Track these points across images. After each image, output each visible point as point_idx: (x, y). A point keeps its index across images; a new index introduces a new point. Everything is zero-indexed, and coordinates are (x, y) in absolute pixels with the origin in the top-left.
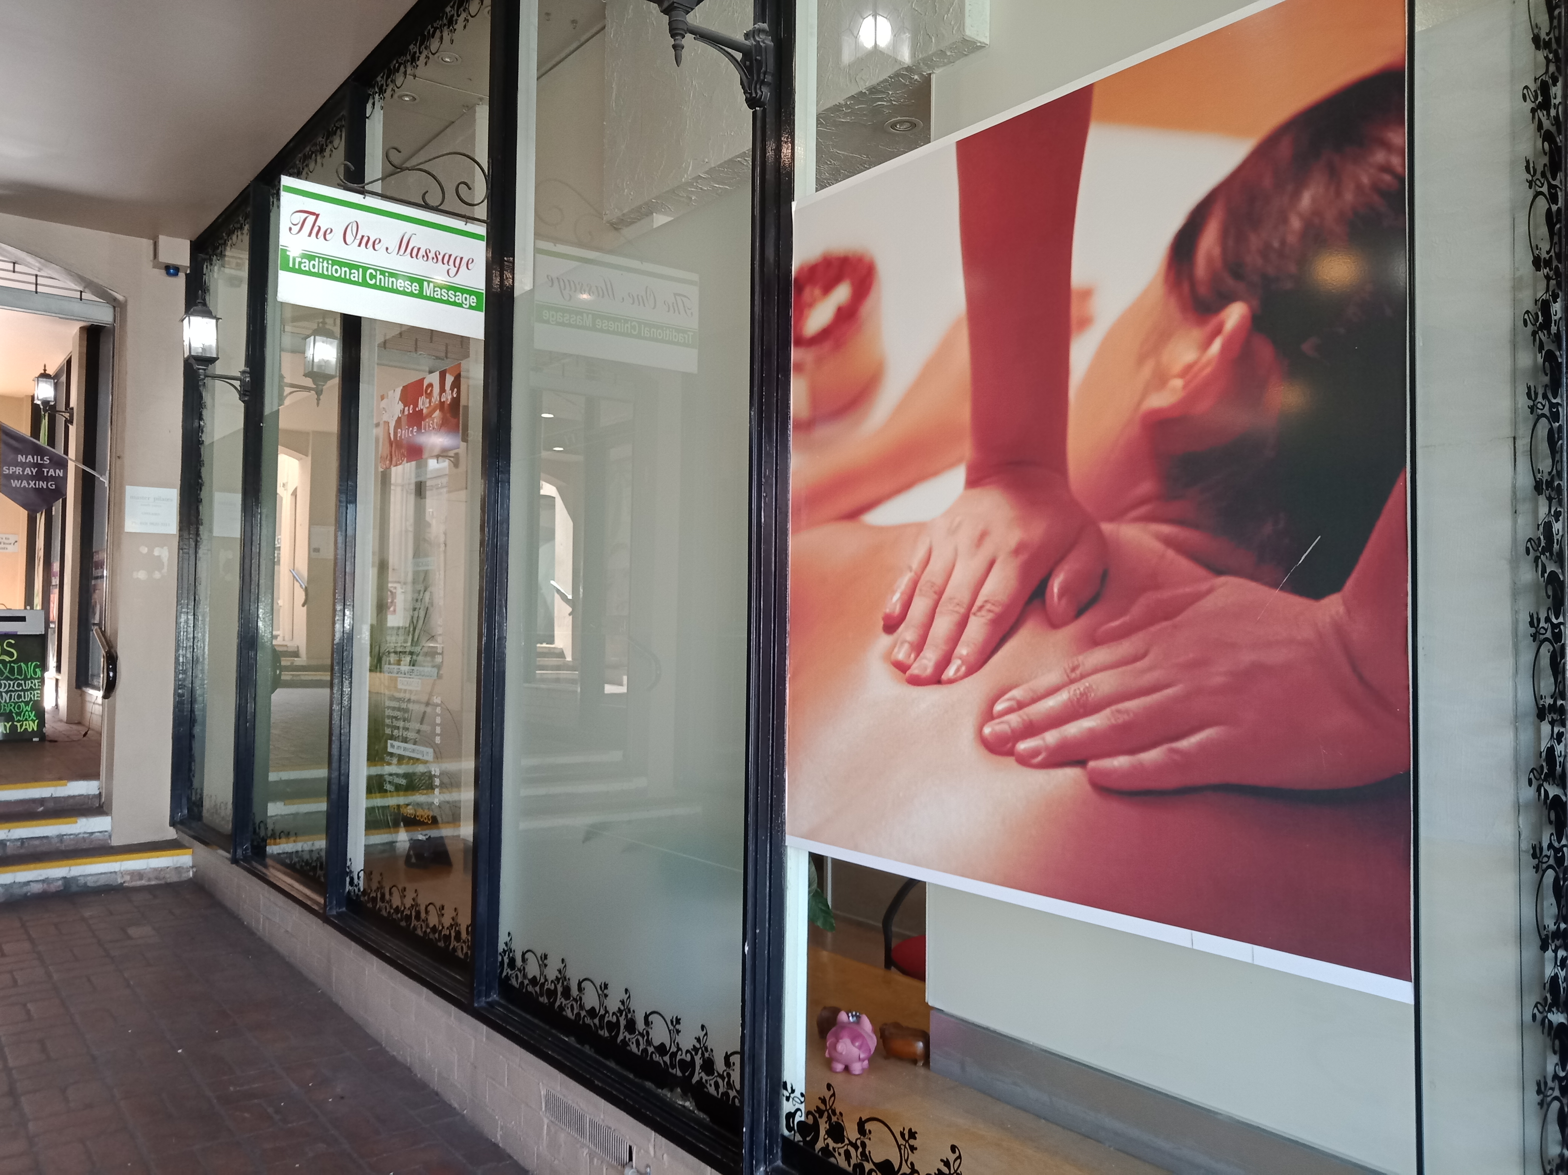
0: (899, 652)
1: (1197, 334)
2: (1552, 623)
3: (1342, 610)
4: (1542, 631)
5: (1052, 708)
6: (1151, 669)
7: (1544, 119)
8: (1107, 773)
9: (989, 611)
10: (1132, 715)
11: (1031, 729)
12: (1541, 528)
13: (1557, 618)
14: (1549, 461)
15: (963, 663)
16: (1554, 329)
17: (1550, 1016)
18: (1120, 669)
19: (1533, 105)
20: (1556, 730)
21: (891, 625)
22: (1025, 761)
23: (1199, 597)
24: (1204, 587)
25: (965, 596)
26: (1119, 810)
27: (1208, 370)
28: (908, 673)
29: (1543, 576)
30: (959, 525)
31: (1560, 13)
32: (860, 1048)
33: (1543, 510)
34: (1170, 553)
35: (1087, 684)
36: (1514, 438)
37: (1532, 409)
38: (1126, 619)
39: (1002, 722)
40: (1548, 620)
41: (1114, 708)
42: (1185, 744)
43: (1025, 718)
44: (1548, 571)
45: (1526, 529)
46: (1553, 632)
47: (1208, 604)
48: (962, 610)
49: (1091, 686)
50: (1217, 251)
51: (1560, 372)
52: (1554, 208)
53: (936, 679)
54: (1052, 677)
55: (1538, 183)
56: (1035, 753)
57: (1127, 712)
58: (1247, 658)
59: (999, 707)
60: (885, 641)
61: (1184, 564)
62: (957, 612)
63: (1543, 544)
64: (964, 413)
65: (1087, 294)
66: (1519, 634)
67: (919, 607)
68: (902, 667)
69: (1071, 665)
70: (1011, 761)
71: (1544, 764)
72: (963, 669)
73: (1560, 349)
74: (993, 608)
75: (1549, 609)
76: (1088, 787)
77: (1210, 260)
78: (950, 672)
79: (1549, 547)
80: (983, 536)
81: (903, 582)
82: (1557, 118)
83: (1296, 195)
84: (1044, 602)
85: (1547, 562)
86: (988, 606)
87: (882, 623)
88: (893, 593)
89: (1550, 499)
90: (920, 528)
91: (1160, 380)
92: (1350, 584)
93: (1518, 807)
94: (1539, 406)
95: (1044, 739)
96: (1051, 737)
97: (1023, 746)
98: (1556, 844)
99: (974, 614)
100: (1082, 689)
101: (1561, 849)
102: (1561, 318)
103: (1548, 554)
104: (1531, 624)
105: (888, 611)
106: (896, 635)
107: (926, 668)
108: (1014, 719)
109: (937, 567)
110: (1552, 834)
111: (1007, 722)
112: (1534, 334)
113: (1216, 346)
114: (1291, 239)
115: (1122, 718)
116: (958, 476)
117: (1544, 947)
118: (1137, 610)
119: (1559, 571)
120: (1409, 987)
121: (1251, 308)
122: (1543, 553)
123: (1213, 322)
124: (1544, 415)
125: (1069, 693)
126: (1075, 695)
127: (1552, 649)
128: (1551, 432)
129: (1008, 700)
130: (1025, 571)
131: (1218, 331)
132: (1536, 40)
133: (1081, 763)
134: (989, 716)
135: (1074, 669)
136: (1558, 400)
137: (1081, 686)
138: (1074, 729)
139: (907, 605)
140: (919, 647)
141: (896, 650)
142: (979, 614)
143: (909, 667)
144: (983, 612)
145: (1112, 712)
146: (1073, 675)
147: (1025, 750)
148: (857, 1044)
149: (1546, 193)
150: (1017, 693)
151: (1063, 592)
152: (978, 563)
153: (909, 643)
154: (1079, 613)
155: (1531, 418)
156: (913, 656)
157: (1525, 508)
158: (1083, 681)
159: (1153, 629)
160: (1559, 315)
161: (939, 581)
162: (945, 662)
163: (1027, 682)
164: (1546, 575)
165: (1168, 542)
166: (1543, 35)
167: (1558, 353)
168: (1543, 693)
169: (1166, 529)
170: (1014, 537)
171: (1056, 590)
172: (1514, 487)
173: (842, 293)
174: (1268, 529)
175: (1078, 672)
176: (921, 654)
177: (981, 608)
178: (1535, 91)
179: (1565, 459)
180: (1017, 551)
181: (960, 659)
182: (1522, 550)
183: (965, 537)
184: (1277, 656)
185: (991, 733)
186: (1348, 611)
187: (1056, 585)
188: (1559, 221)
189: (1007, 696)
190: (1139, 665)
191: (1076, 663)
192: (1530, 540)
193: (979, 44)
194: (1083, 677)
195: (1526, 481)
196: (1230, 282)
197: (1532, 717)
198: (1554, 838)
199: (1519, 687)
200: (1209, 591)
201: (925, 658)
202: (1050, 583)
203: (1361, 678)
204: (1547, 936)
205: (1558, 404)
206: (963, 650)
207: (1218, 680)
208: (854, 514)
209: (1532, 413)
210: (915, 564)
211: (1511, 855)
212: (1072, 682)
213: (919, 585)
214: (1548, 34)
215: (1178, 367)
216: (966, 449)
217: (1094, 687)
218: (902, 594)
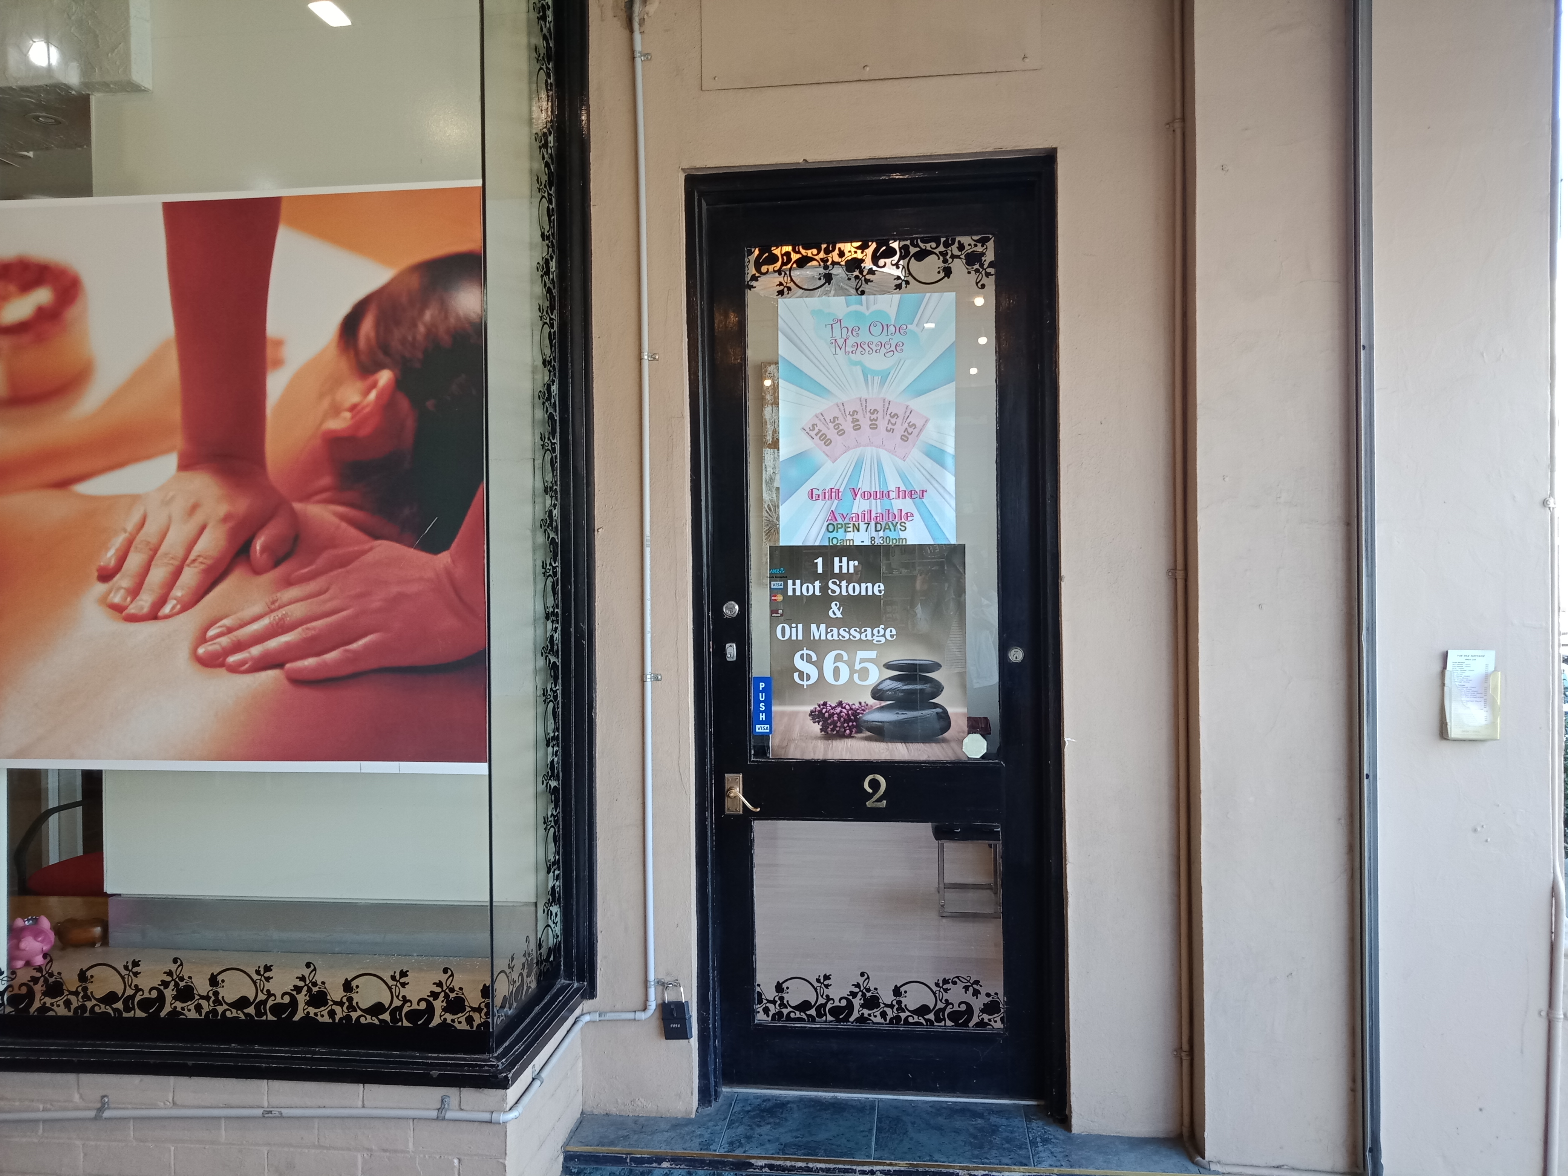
0: (115, 596)
1: (360, 385)
2: (552, 566)
3: (449, 560)
4: (548, 571)
5: (256, 630)
6: (331, 599)
7: (547, 281)
8: (300, 670)
9: (202, 563)
10: (317, 630)
11: (239, 647)
12: (547, 513)
13: (555, 563)
14: (551, 475)
15: (178, 602)
16: (553, 401)
17: (550, 782)
18: (309, 601)
19: (541, 273)
20: (554, 626)
21: (106, 576)
22: (235, 669)
23: (364, 553)
24: (367, 546)
25: (180, 552)
26: (309, 694)
27: (368, 410)
28: (124, 613)
29: (548, 540)
30: (173, 498)
31: (554, 219)
32: (42, 942)
33: (548, 502)
34: (344, 525)
35: (284, 612)
36: (534, 459)
37: (543, 446)
38: (313, 567)
39: (215, 644)
40: (551, 564)
41: (304, 627)
42: (354, 646)
43: (234, 639)
44: (551, 537)
45: (540, 515)
46: (553, 571)
47: (369, 557)
48: (177, 563)
49: (287, 613)
50: (372, 334)
51: (556, 423)
52: (552, 331)
53: (153, 615)
54: (257, 609)
55: (544, 317)
56: (243, 662)
57: (314, 629)
58: (395, 590)
59: (211, 633)
60: (100, 588)
61: (353, 532)
62: (172, 564)
63: (548, 522)
64: (176, 413)
65: (279, 343)
66: (537, 572)
67: (134, 561)
68: (118, 609)
69: (271, 600)
70: (223, 671)
71: (549, 645)
72: (179, 607)
73: (556, 412)
74: (205, 561)
75: (551, 558)
76: (286, 682)
77: (368, 339)
78: (167, 609)
79: (551, 524)
80: (194, 508)
81: (118, 541)
82: (553, 279)
83: (421, 312)
84: (248, 557)
85: (550, 532)
86: (201, 560)
87: (96, 574)
88: (108, 549)
89: (551, 497)
90: (135, 499)
91: (335, 410)
92: (454, 545)
93: (536, 672)
94: (546, 444)
95: (249, 653)
96: (256, 651)
97: (232, 659)
98: (554, 689)
99: (188, 566)
100: (280, 616)
101: (556, 691)
102: (556, 394)
103: (550, 528)
104: (543, 567)
105: (102, 564)
106: (111, 583)
107: (142, 608)
108: (225, 641)
109: (151, 530)
110: (552, 683)
111: (219, 644)
112: (544, 403)
113: (373, 395)
114: (420, 337)
115: (310, 633)
116: (169, 463)
117: (548, 745)
118: (321, 561)
119: (556, 537)
120: (486, 765)
121: (395, 375)
122: (548, 527)
123: (371, 380)
124: (548, 450)
125: (270, 619)
126: (274, 620)
127: (552, 580)
128: (552, 458)
129: (221, 627)
130: (233, 534)
131: (374, 385)
132: (543, 235)
133: (280, 665)
134: (202, 639)
135: (273, 603)
136: (555, 441)
137: (279, 614)
138: (273, 644)
139: (122, 559)
140: (135, 592)
141: (112, 595)
142: (192, 565)
143: (126, 608)
144: (196, 564)
145: (303, 630)
146: (273, 607)
147: (233, 662)
148: (40, 939)
149: (549, 323)
150: (227, 622)
151: (264, 549)
152: (191, 527)
153: (125, 589)
154: (276, 564)
155: (542, 452)
156: (129, 599)
157: (539, 500)
158: (281, 610)
159: (335, 573)
160: (555, 392)
161: (154, 540)
162: (162, 601)
163: (235, 613)
164: (550, 539)
165: (343, 517)
166: (546, 233)
167: (554, 414)
168: (548, 605)
169: (341, 509)
170: (223, 509)
171: (258, 548)
172: (534, 488)
173: (42, 296)
174: (407, 511)
175: (277, 604)
176: (138, 598)
177: (194, 561)
178: (543, 265)
179: (558, 474)
180: (226, 519)
181: (175, 599)
182: (538, 524)
183: (178, 508)
184: (413, 588)
185: (205, 652)
186: (453, 561)
187: (258, 544)
188: (555, 338)
189: (218, 625)
190: (322, 597)
191: (275, 598)
192: (542, 520)
193: (143, 88)
194: (280, 607)
195: (539, 485)
196: (381, 356)
197: (543, 620)
198: (553, 686)
199: (536, 603)
200: (371, 549)
201: (142, 600)
202: (253, 543)
203: (461, 599)
204: (549, 738)
205: (555, 443)
206: (177, 592)
207: (376, 605)
208: (64, 484)
209: (543, 448)
210: (130, 526)
211: (531, 699)
212: (272, 611)
213: (134, 544)
214: (548, 232)
215: (347, 404)
216: (179, 440)
217: (289, 614)
218: (117, 550)
